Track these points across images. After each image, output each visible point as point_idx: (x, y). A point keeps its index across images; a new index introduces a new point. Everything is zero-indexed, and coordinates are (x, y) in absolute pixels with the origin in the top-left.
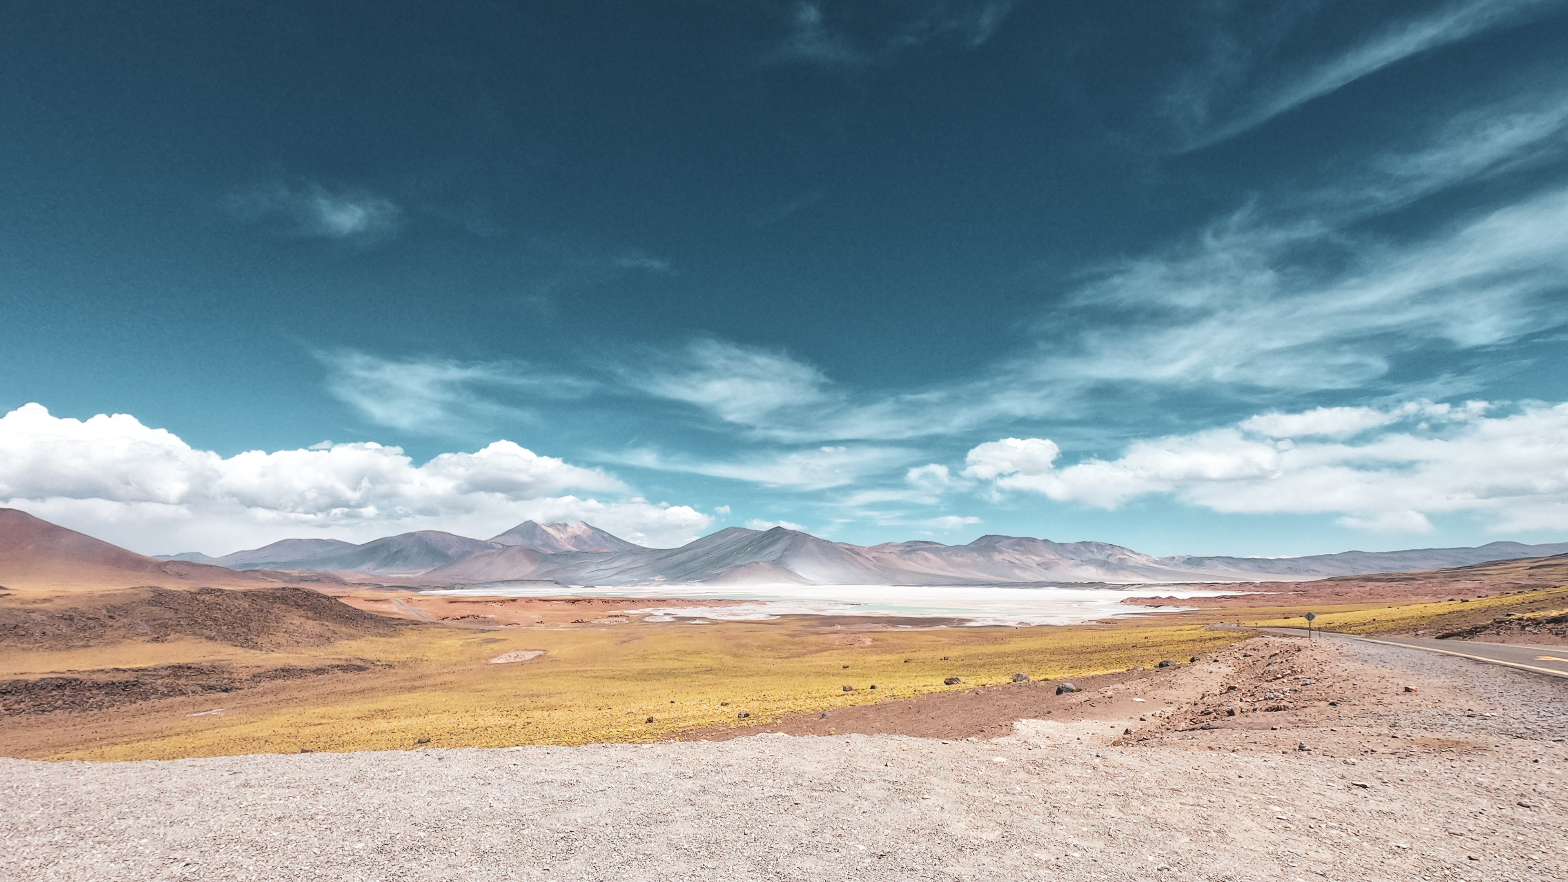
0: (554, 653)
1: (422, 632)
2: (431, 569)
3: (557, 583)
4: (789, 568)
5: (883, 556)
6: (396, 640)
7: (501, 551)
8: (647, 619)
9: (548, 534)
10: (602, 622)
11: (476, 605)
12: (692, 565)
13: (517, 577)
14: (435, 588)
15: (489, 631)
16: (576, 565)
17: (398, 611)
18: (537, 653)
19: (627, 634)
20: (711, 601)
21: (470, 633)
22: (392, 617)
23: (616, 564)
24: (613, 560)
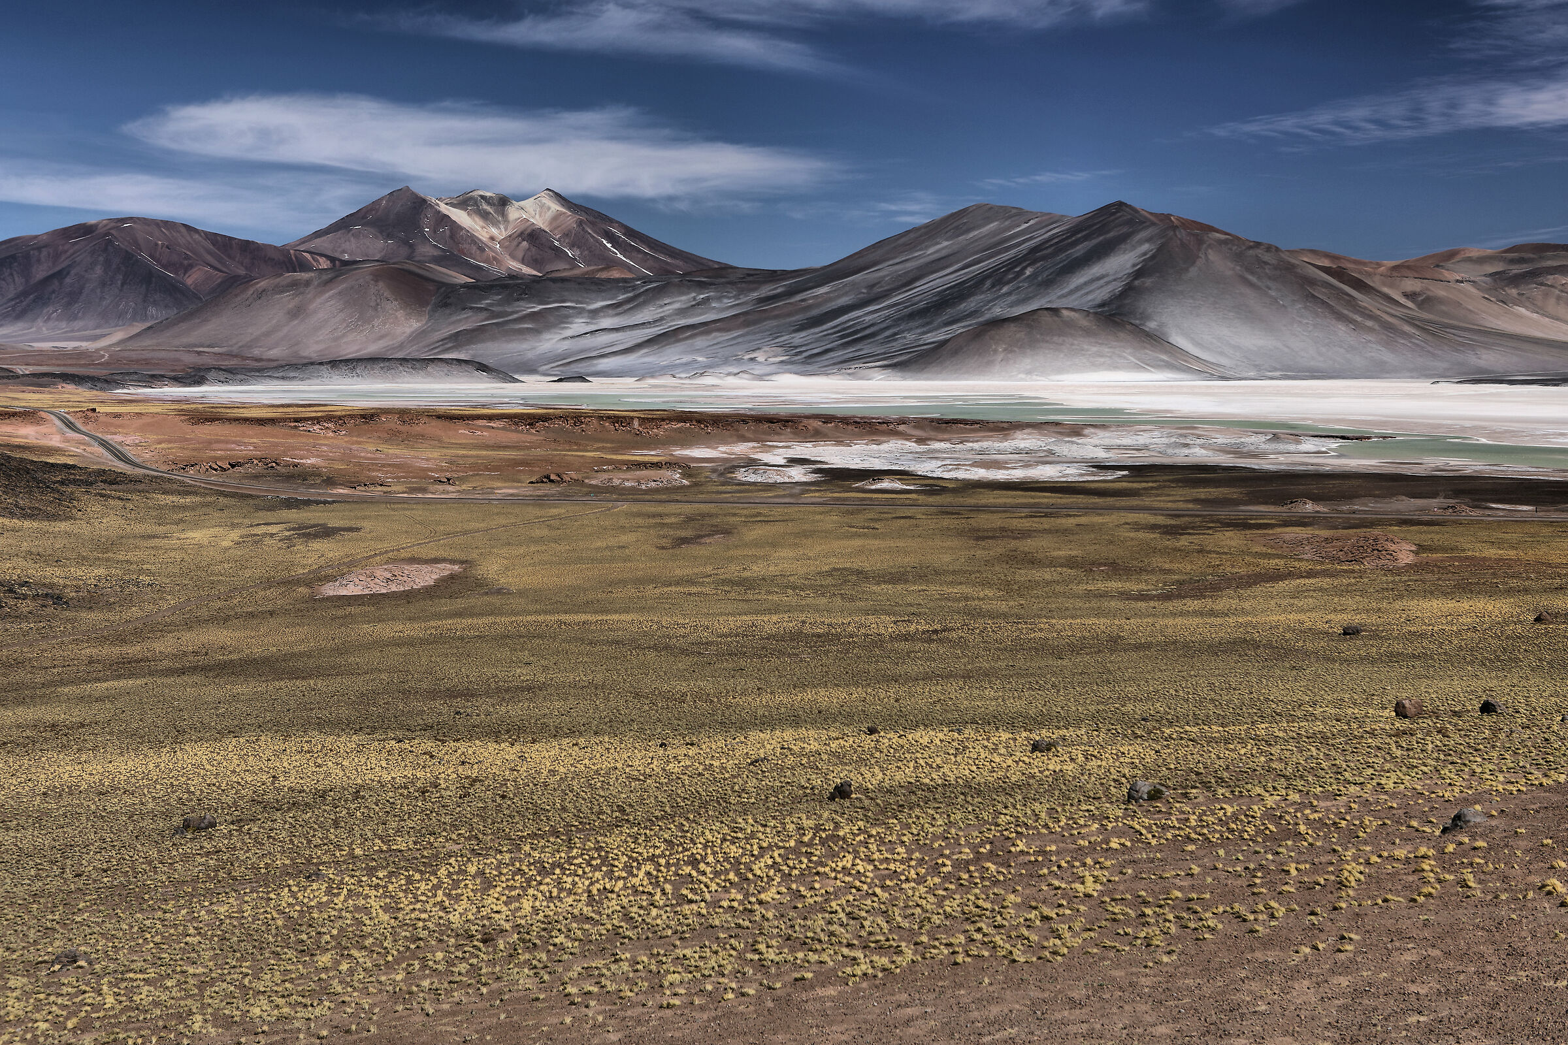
0: (491, 569)
1: (130, 505)
2: (138, 327)
3: (483, 368)
4: (1152, 325)
5: (1439, 291)
6: (63, 526)
7: (325, 277)
8: (742, 475)
9: (455, 227)
10: (616, 482)
11: (268, 429)
12: (866, 315)
13: (372, 349)
14: (153, 379)
15: (307, 503)
16: (533, 316)
17: (62, 445)
18: (446, 569)
19: (690, 519)
20: (920, 423)
21: (258, 509)
22: (51, 460)
23: (647, 314)
24: (637, 301)
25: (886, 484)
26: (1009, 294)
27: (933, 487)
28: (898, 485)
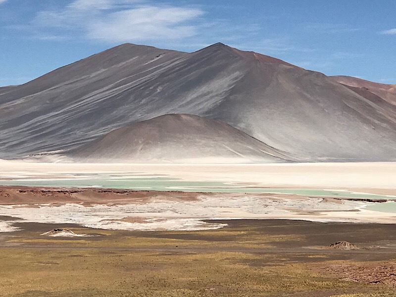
12: (49, 118)
25: (63, 234)
26: (146, 104)
27: (96, 235)
28: (71, 234)
